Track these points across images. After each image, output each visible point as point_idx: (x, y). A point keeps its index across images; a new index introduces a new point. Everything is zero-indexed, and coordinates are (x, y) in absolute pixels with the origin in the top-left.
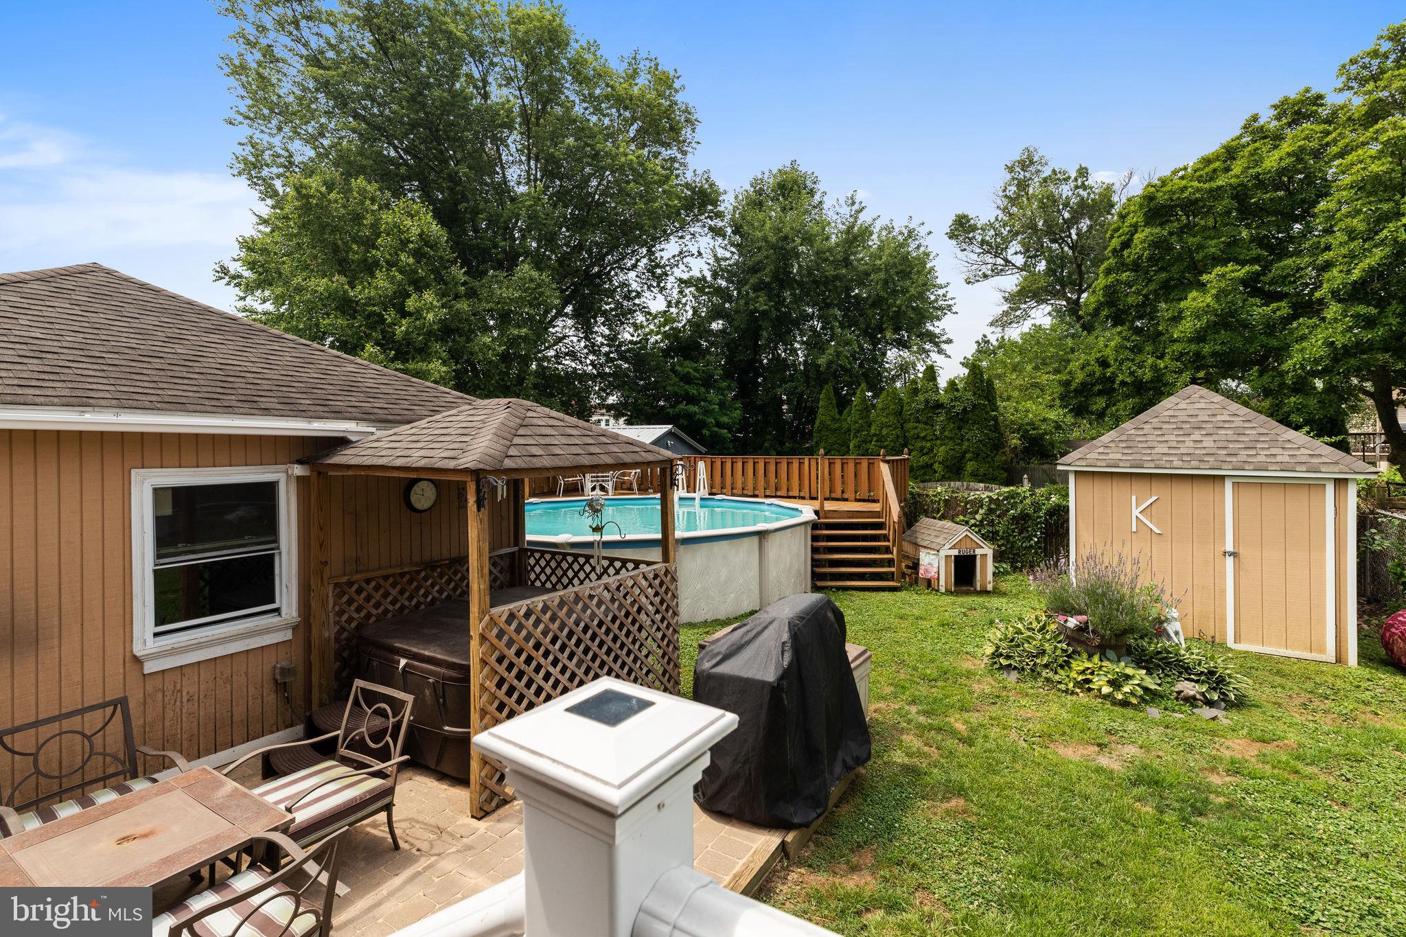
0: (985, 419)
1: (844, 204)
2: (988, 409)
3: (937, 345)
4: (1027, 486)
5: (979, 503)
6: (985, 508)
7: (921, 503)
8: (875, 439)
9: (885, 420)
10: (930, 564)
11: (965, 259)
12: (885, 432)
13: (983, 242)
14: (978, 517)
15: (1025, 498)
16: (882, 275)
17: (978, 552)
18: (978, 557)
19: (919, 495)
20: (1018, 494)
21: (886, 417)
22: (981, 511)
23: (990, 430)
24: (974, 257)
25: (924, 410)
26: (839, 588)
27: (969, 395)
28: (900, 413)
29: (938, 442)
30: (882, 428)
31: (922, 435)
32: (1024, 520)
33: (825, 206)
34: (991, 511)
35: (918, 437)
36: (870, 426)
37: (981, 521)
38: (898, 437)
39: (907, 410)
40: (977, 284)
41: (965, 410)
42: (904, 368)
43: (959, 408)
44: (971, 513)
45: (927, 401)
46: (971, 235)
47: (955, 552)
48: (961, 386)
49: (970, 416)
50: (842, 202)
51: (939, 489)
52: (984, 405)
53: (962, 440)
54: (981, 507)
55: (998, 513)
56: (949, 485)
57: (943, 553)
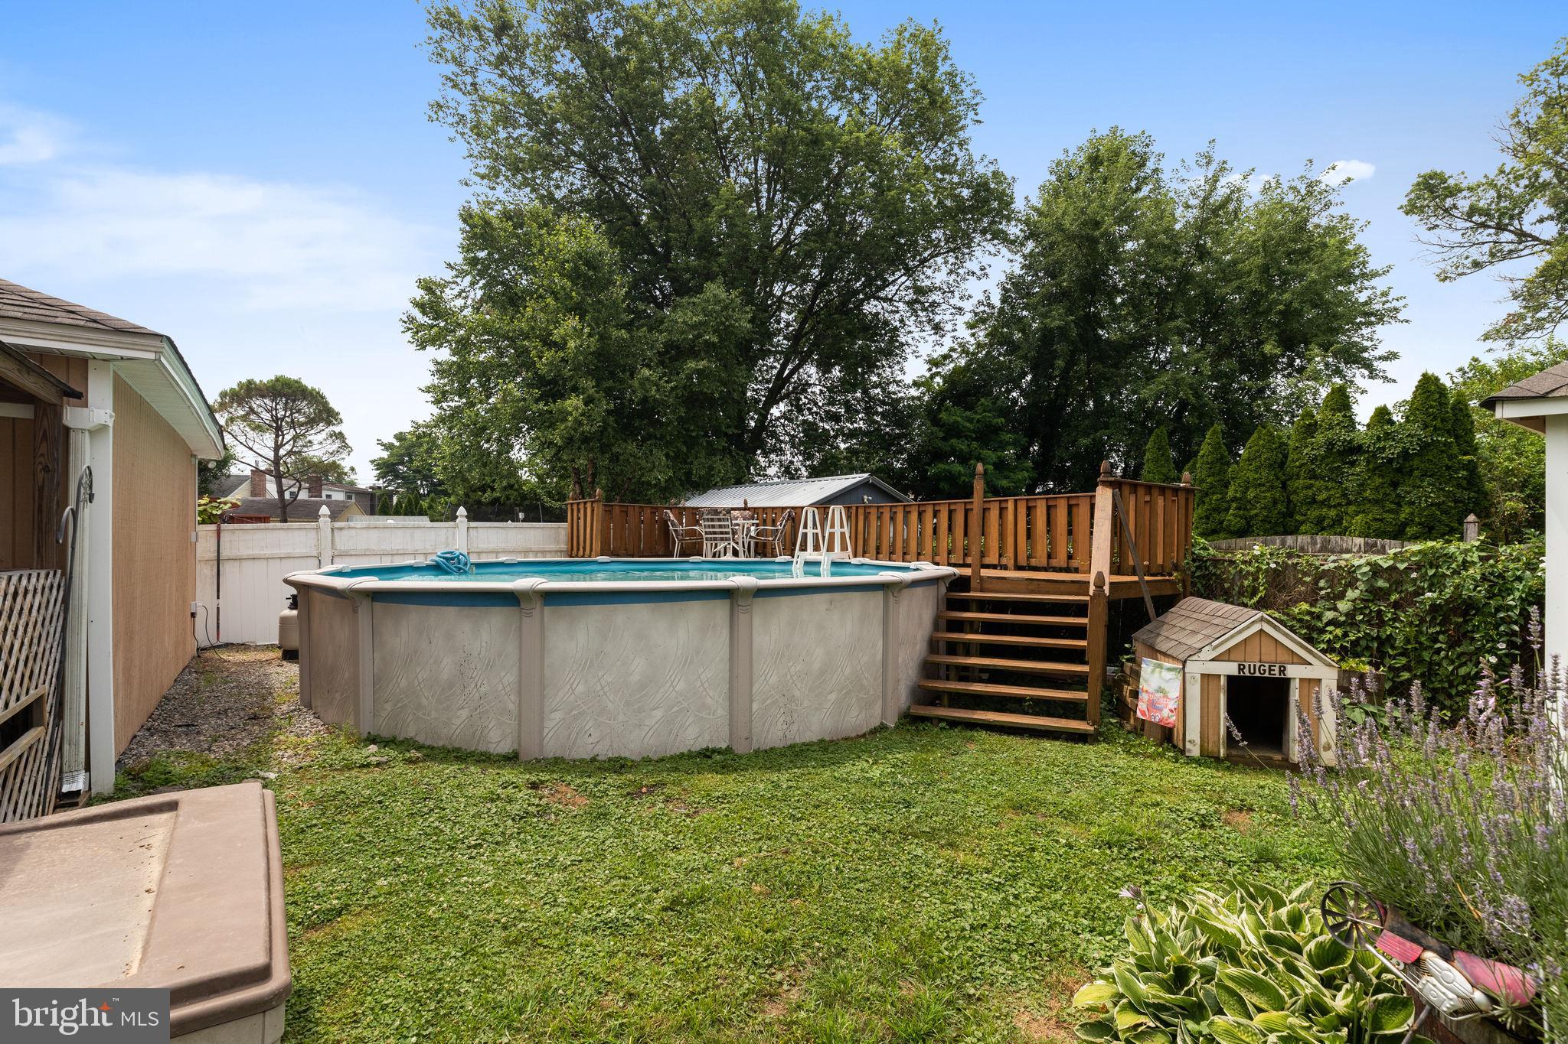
0: (1448, 468)
1: (1194, 165)
2: (1455, 449)
3: (1367, 365)
4: (1474, 537)
5: (1348, 577)
6: (1361, 586)
7: (1218, 577)
8: (1234, 505)
9: (1251, 476)
10: (1160, 690)
11: (1435, 240)
12: (1251, 494)
13: (1473, 211)
14: (1343, 606)
15: (1466, 565)
16: (1258, 260)
17: (1294, 672)
18: (1295, 686)
19: (1216, 562)
20: (1451, 557)
21: (1256, 471)
22: (1351, 594)
23: (1459, 486)
24: (1456, 237)
25: (1323, 458)
26: (953, 723)
27: (1415, 428)
28: (1282, 465)
29: (1352, 509)
30: (1247, 489)
31: (1320, 498)
32: (1465, 614)
33: (1165, 176)
34: (1375, 594)
35: (1314, 501)
36: (1226, 485)
37: (1350, 615)
38: (1275, 502)
39: (1294, 461)
40: (1460, 279)
41: (1405, 451)
42: (1297, 399)
43: (1392, 450)
44: (1327, 598)
45: (1331, 444)
46: (1449, 202)
47: (1231, 669)
48: (1397, 418)
49: (1416, 462)
50: (1191, 161)
51: (1257, 550)
52: (1445, 444)
53: (1399, 505)
54: (1352, 584)
55: (1394, 597)
56: (1283, 543)
57: (1195, 668)
